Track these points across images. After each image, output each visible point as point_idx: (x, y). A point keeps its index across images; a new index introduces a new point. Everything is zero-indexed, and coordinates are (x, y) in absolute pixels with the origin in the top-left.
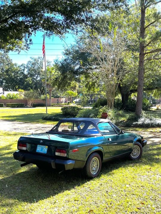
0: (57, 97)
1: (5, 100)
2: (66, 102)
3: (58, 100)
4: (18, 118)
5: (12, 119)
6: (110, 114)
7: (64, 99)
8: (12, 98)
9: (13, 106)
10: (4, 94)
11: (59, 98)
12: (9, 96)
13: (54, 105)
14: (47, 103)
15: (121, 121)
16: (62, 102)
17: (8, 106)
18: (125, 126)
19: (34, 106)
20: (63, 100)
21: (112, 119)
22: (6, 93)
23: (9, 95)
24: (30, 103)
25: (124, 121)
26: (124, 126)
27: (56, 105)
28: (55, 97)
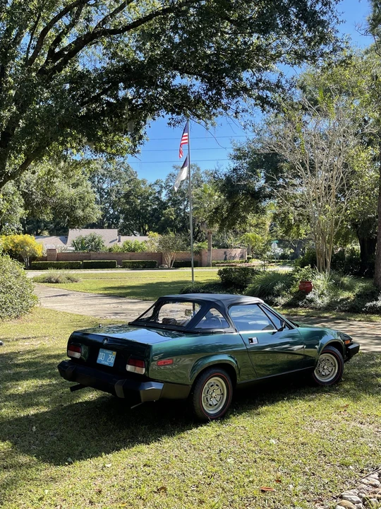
0: (224, 248)
1: (120, 253)
2: (242, 257)
3: (225, 253)
4: (135, 290)
5: (121, 293)
6: (319, 283)
7: (239, 251)
8: (134, 251)
9: (135, 266)
10: (119, 241)
11: (227, 248)
12: (127, 247)
13: (218, 263)
14: (205, 259)
15: (342, 300)
16: (234, 257)
17: (124, 266)
18: (348, 311)
19: (177, 265)
20: (237, 252)
21: (323, 294)
22: (124, 239)
23: (127, 243)
24: (169, 258)
25: (348, 298)
26: (345, 311)
27: (222, 263)
28: (220, 247)
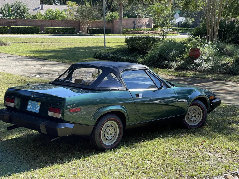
0: (134, 17)
1: (42, 21)
2: (149, 25)
3: (134, 22)
4: (55, 54)
5: (44, 56)
6: (206, 50)
7: (146, 20)
8: (54, 18)
9: (56, 33)
10: (42, 9)
11: (136, 17)
12: (49, 14)
13: (128, 31)
14: (116, 27)
15: (223, 65)
16: (142, 26)
17: (47, 32)
18: (227, 73)
19: (93, 32)
20: (145, 21)
21: (208, 59)
22: (46, 7)
23: (49, 11)
24: (85, 26)
25: (228, 63)
26: (224, 73)
27: (131, 31)
28: (130, 17)
